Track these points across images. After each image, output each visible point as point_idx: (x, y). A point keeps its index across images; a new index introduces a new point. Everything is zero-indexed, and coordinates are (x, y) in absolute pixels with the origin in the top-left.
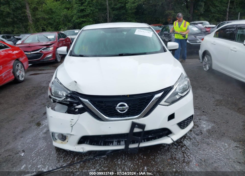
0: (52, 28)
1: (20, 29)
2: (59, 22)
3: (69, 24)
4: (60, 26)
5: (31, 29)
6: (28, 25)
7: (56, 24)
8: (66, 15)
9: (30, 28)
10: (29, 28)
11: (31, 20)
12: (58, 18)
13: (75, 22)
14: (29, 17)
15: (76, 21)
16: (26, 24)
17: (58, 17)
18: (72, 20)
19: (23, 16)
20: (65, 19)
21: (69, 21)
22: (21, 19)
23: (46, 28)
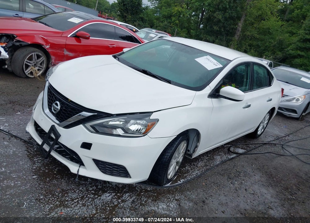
0: (255, 52)
1: (222, 42)
2: (269, 47)
3: (280, 53)
4: (267, 52)
5: (232, 46)
6: (231, 40)
7: (263, 48)
8: (282, 41)
9: (233, 43)
10: (231, 44)
11: (238, 36)
12: (270, 42)
13: (287, 53)
14: (238, 31)
15: (291, 52)
16: (230, 38)
17: (270, 40)
18: (285, 49)
19: (232, 29)
20: (277, 45)
21: (281, 50)
22: (228, 31)
23: (249, 49)
